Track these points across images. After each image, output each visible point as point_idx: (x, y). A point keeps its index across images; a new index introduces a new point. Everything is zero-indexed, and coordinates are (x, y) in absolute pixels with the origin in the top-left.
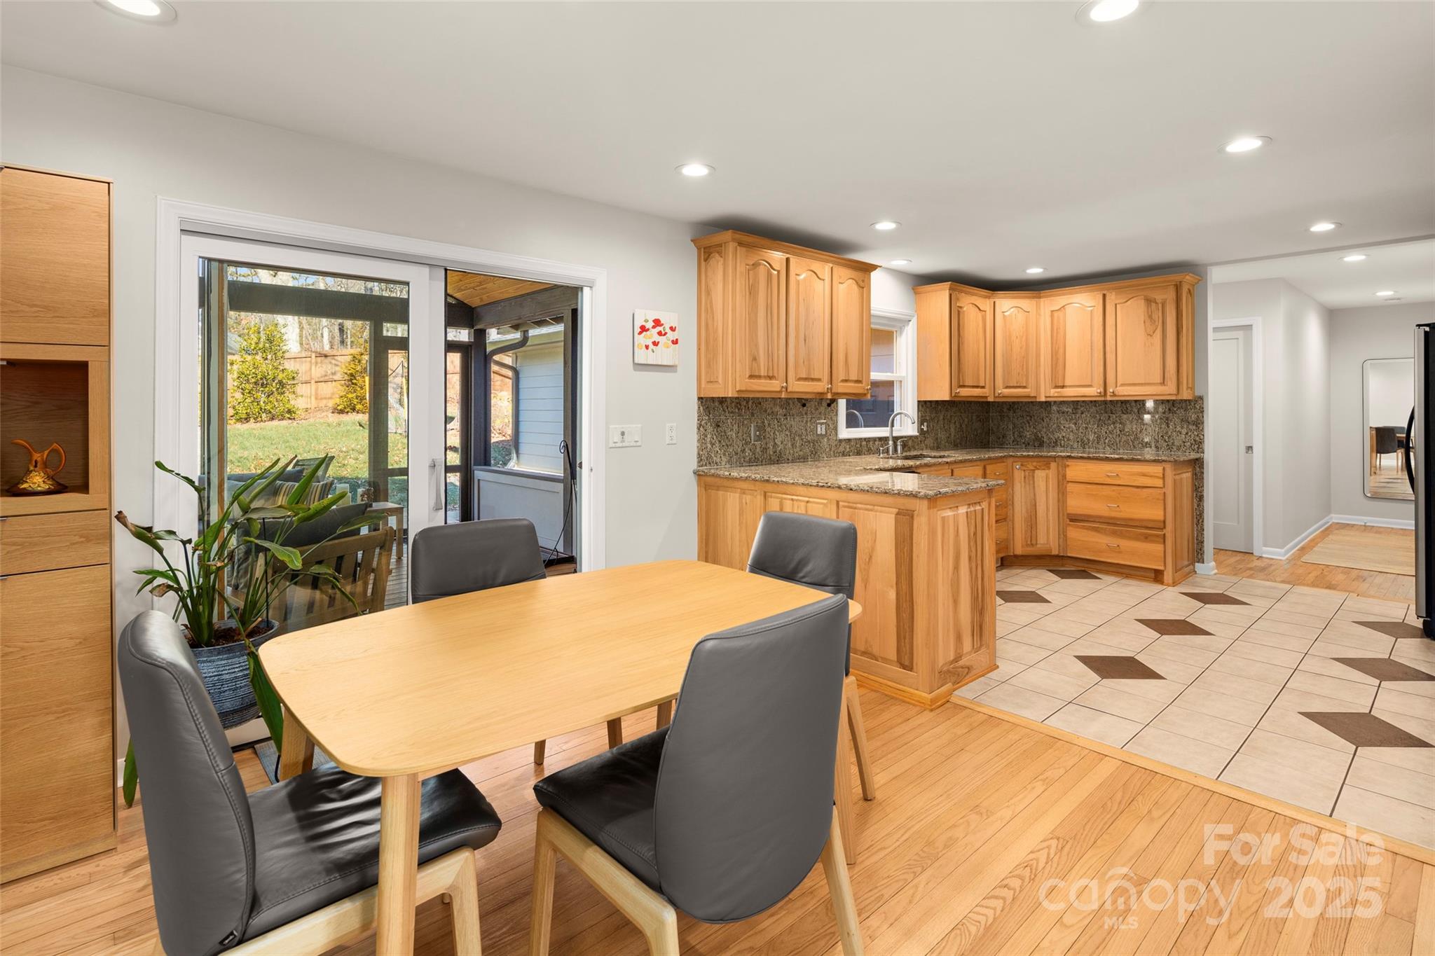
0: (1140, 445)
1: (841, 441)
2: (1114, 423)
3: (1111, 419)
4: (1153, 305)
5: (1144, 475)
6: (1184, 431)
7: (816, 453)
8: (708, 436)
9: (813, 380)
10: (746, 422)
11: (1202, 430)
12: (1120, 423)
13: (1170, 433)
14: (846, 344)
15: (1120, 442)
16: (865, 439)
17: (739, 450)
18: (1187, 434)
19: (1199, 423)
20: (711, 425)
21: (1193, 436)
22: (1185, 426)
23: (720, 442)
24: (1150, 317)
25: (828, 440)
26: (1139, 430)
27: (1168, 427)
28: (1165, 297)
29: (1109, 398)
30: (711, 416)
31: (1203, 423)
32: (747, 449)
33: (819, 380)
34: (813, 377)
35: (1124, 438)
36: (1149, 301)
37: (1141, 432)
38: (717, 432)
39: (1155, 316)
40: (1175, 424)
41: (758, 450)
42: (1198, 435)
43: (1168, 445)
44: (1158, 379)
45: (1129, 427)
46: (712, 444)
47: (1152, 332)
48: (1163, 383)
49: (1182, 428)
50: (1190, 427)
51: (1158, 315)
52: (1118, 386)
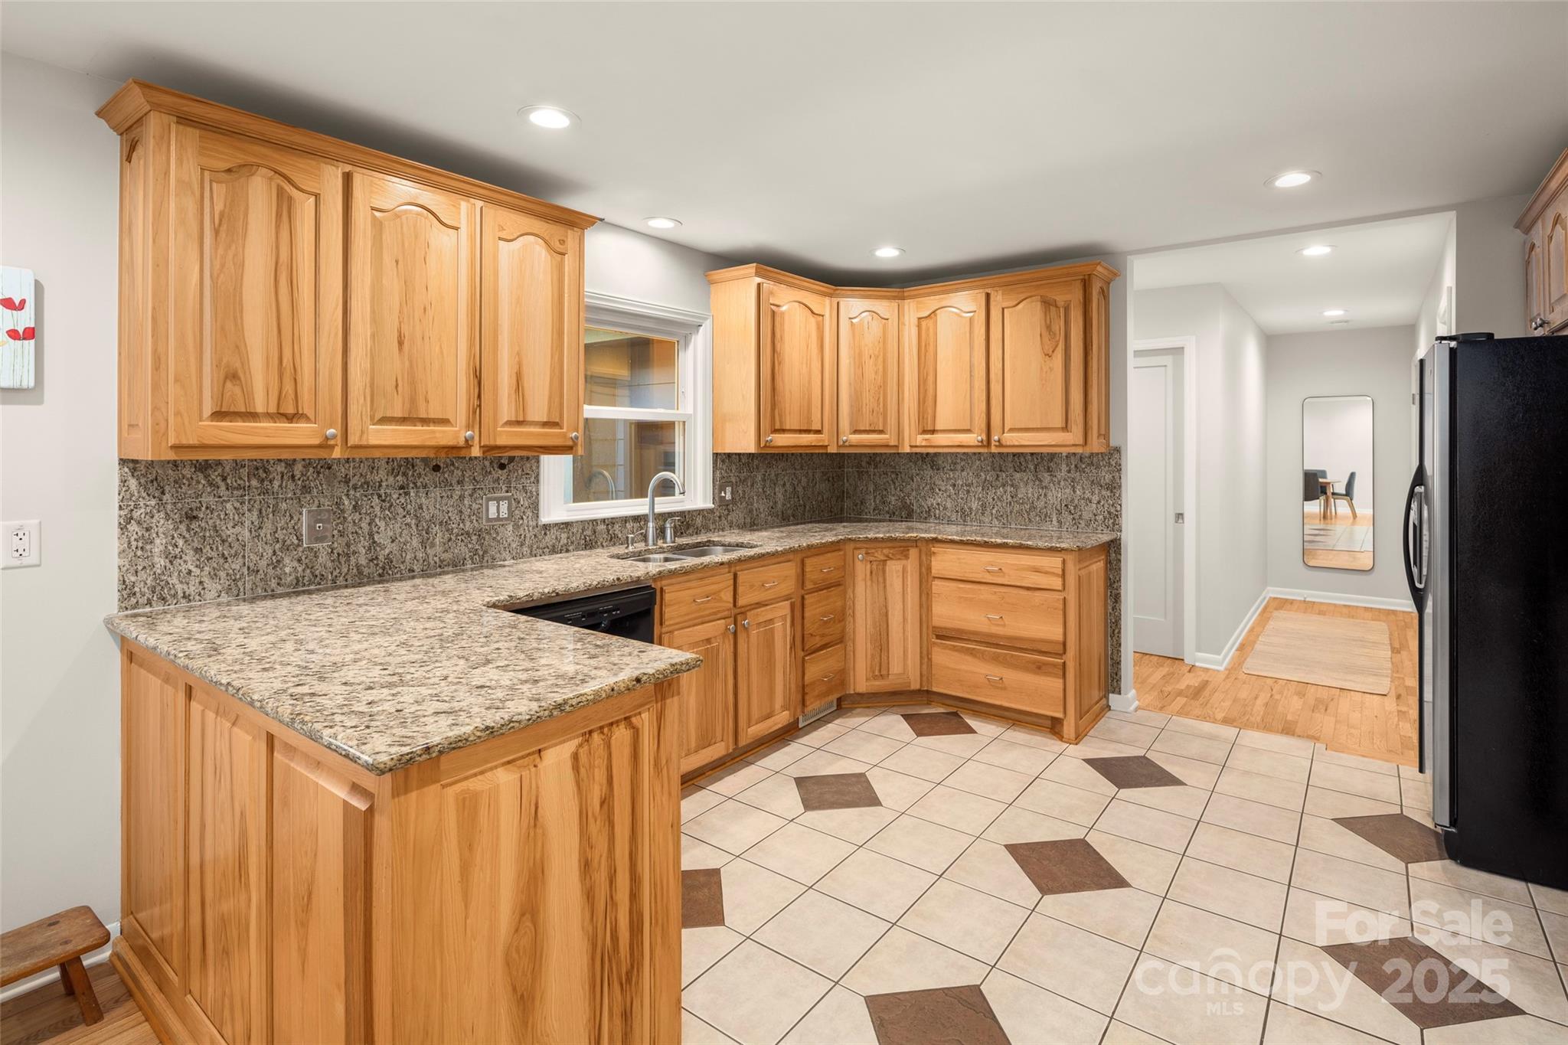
0: (1038, 519)
1: (546, 527)
2: (1004, 485)
3: (1000, 478)
4: (1053, 309)
5: (1037, 570)
6: (1095, 499)
7: (485, 552)
8: (158, 541)
9: (425, 421)
10: (284, 506)
11: (1119, 498)
12: (1012, 486)
13: (1076, 502)
14: (518, 354)
15: (1011, 512)
16: (603, 521)
17: (263, 563)
18: (1099, 502)
19: (1114, 487)
20: (167, 517)
21: (1106, 505)
22: (1097, 492)
23: (198, 551)
24: (1049, 328)
25: (517, 527)
26: (1036, 496)
27: (1074, 492)
28: (1068, 297)
29: (994, 450)
30: (167, 497)
31: (1120, 487)
32: (287, 561)
33: (444, 422)
34: (423, 415)
35: (1017, 507)
36: (1048, 304)
37: (1038, 498)
38: (188, 530)
39: (1055, 328)
40: (1083, 488)
41: (323, 558)
42: (1113, 506)
43: (1074, 519)
44: (1059, 422)
45: (1023, 490)
46: (172, 559)
47: (1051, 350)
48: (1066, 428)
49: (1093, 493)
50: (1104, 492)
51: (1059, 326)
52: (1006, 431)
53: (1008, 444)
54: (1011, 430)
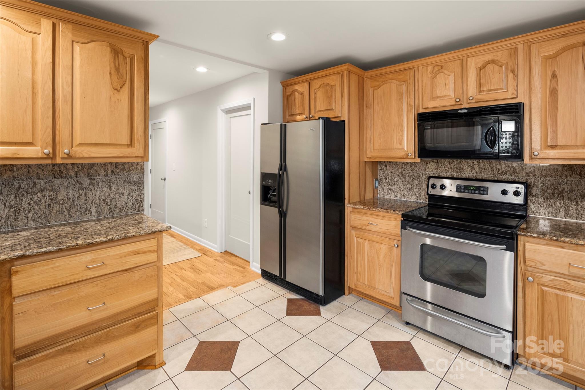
0: (78, 213)
2: (42, 191)
3: (38, 186)
4: (121, 57)
6: (126, 192)
11: (143, 190)
12: (52, 190)
13: (112, 196)
15: (50, 213)
18: (129, 194)
19: (140, 183)
21: (134, 196)
22: (128, 188)
24: (117, 69)
26: (76, 196)
27: (110, 189)
28: (133, 52)
29: (58, 161)
31: (143, 183)
35: (57, 208)
36: (116, 52)
37: (79, 198)
39: (122, 70)
40: (118, 186)
42: (139, 195)
43: (110, 208)
44: (125, 140)
45: (64, 193)
47: (119, 87)
49: (125, 189)
50: (133, 187)
51: (125, 69)
52: (74, 145)
53: (78, 156)
54: (81, 144)
